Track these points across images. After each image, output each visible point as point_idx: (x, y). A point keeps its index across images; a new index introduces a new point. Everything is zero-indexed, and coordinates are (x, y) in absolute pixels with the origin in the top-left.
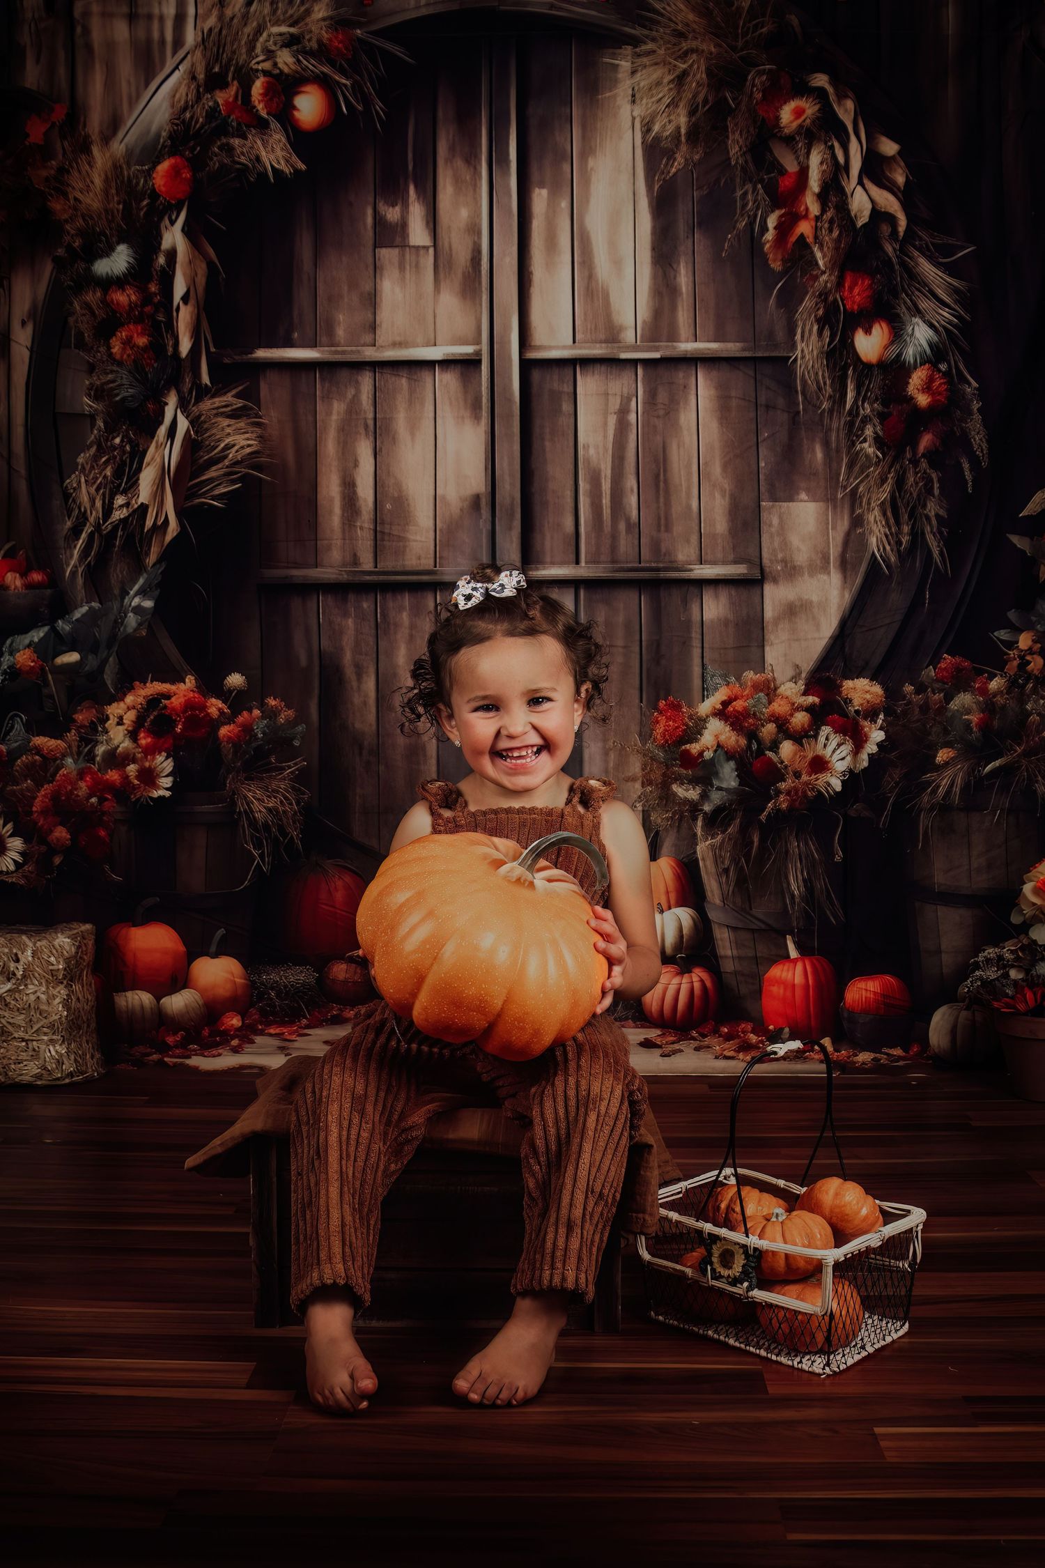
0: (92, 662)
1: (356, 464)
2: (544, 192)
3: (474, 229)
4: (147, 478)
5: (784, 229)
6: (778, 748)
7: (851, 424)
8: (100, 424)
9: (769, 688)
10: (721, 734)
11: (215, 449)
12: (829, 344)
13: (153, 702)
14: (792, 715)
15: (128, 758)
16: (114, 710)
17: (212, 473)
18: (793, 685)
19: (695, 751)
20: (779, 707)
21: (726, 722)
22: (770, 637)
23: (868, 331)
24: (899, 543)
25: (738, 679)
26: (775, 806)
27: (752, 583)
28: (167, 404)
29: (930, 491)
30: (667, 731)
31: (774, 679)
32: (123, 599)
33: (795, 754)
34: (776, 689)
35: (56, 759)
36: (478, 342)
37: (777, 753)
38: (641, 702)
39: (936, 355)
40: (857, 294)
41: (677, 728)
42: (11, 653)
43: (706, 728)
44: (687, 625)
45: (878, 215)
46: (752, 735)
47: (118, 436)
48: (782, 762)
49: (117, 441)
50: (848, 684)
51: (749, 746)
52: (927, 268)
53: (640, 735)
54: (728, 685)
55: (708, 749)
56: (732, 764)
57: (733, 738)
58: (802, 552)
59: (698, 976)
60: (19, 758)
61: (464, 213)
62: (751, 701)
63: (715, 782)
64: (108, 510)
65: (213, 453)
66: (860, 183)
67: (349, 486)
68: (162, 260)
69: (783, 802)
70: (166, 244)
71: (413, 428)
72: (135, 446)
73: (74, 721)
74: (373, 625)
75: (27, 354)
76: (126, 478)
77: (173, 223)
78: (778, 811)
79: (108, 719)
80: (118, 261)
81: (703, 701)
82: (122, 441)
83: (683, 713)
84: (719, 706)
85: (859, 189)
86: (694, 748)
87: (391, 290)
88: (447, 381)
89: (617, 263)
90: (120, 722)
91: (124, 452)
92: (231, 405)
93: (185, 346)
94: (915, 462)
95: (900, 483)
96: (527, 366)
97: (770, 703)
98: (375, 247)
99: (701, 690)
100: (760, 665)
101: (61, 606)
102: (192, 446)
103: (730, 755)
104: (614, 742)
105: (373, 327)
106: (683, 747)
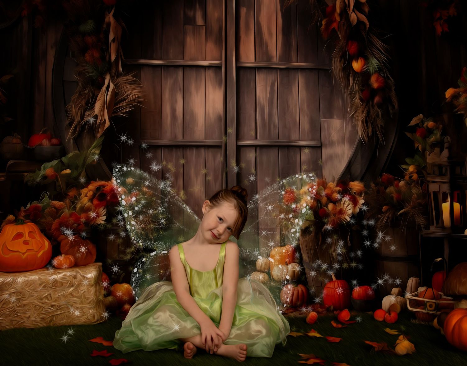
0: (75, 174)
1: (176, 101)
2: (245, 9)
3: (220, 20)
4: (98, 106)
5: (328, 25)
7: (351, 93)
8: (80, 84)
9: (324, 184)
11: (123, 96)
12: (344, 65)
13: (99, 188)
14: (332, 194)
15: (88, 210)
16: (84, 191)
17: (122, 104)
18: (332, 183)
20: (328, 191)
23: (357, 60)
24: (368, 134)
27: (318, 147)
28: (106, 78)
29: (378, 116)
30: (289, 200)
31: (326, 181)
32: (88, 150)
33: (333, 208)
34: (326, 184)
35: (61, 209)
36: (221, 59)
37: (327, 207)
39: (379, 70)
40: (353, 48)
42: (44, 169)
44: (295, 162)
45: (359, 22)
46: (319, 201)
47: (87, 89)
48: (329, 210)
49: (87, 91)
50: (352, 183)
51: (317, 205)
52: (376, 41)
58: (335, 136)
59: (300, 288)
60: (46, 209)
61: (216, 14)
64: (82, 118)
65: (123, 97)
66: (353, 11)
67: (173, 111)
68: (105, 26)
70: (107, 20)
71: (197, 90)
72: (93, 94)
73: (68, 195)
75: (53, 59)
76: (90, 105)
77: (109, 13)
79: (81, 194)
80: (89, 26)
81: (301, 189)
82: (89, 91)
85: (353, 14)
87: (190, 41)
88: (210, 74)
89: (270, 34)
90: (86, 196)
91: (89, 95)
92: (130, 80)
93: (113, 58)
94: (373, 107)
95: (368, 113)
96: (238, 69)
97: (325, 190)
98: (184, 25)
99: (300, 185)
100: (321, 176)
101: (64, 152)
102: (115, 94)
105: (183, 53)
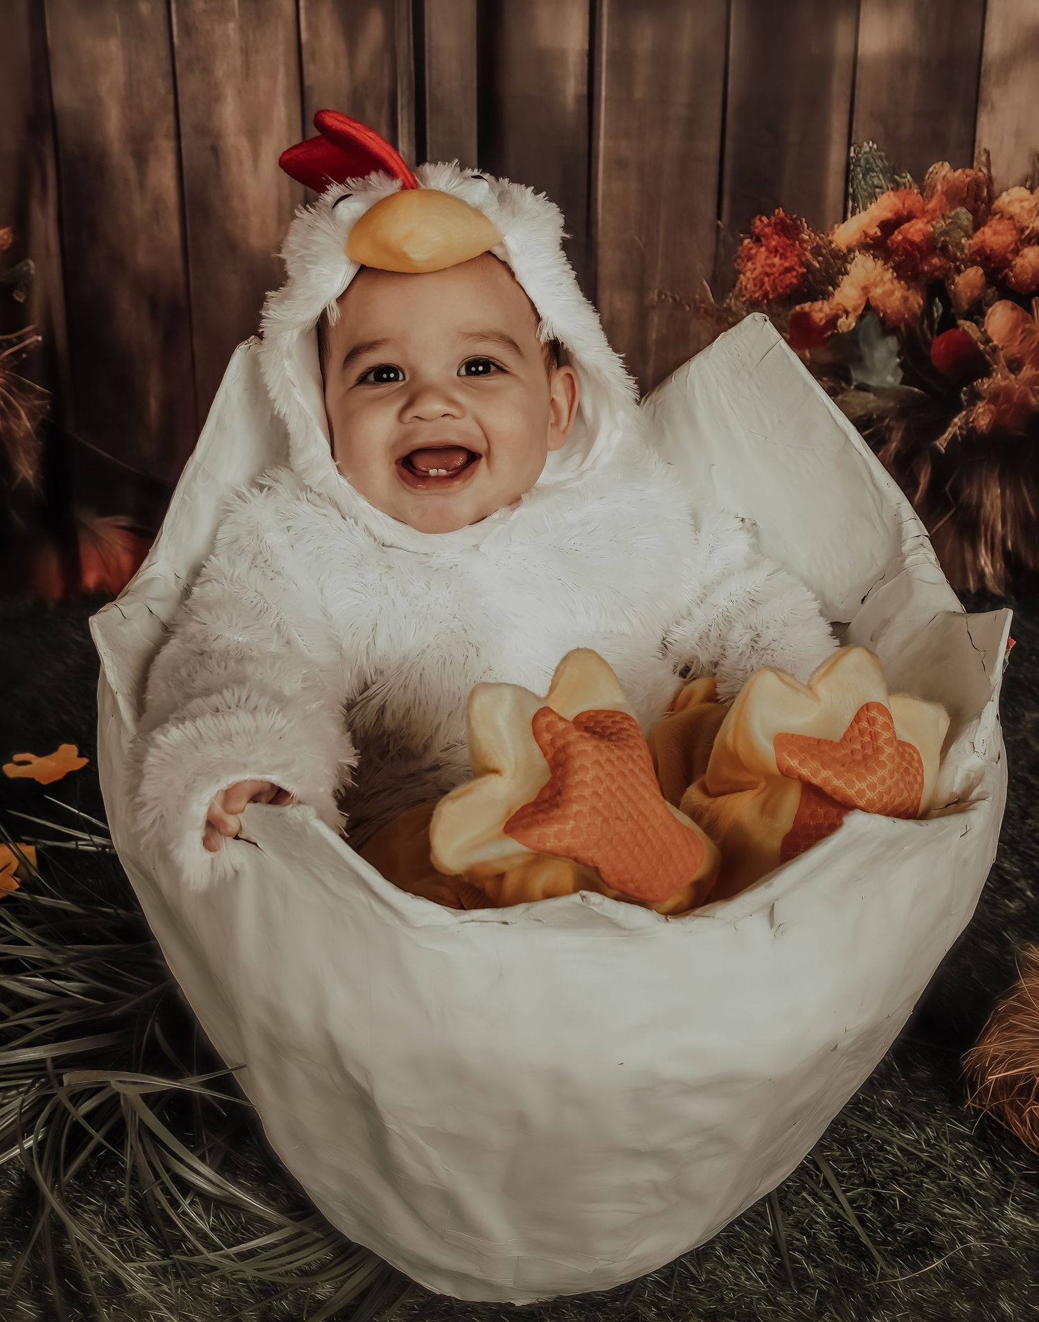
6: (983, 314)
9: (977, 197)
10: (875, 285)
14: (1016, 252)
18: (1026, 193)
19: (821, 315)
20: (994, 236)
21: (886, 263)
22: (993, 92)
25: (919, 177)
26: (967, 422)
30: (768, 275)
31: (990, 180)
33: (1015, 327)
34: (992, 198)
37: (979, 324)
38: (719, 217)
41: (788, 270)
43: (846, 273)
44: (824, 64)
46: (937, 288)
48: (988, 340)
51: (927, 310)
53: (713, 282)
54: (896, 187)
55: (847, 313)
56: (892, 343)
57: (898, 294)
62: (941, 224)
63: (857, 376)
69: (982, 416)
74: (164, 52)
78: (970, 432)
81: (845, 219)
83: (802, 241)
84: (875, 231)
86: (819, 311)
97: (978, 225)
99: (841, 197)
100: (966, 152)
103: (887, 327)
104: (660, 294)
106: (798, 308)
